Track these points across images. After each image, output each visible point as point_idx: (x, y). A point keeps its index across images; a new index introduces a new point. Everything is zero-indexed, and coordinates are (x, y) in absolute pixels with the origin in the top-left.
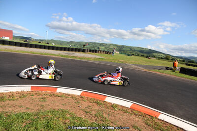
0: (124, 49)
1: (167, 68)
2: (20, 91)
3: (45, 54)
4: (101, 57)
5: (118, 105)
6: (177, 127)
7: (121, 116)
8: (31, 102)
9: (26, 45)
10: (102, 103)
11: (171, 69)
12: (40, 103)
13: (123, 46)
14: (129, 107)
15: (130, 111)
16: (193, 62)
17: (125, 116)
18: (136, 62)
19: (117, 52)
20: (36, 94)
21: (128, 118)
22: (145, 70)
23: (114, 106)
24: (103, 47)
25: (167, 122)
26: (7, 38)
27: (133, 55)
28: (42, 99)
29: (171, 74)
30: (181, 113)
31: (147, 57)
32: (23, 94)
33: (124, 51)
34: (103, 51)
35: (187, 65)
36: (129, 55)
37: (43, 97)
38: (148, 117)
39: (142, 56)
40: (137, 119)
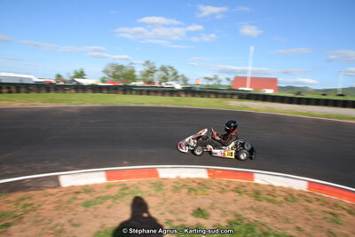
2: (286, 185)
3: (337, 118)
8: (306, 215)
9: (300, 101)
12: (327, 225)
20: (318, 200)
26: (269, 92)
28: (330, 216)
32: (291, 195)
37: (331, 210)
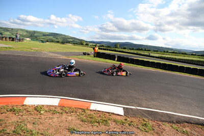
0: (36, 35)
1: (85, 54)
4: (7, 46)
5: (43, 106)
6: (109, 113)
7: (50, 121)
10: (21, 108)
11: (88, 54)
13: (35, 32)
14: (57, 105)
15: (59, 110)
16: (103, 46)
17: (56, 119)
18: (53, 50)
19: (28, 39)
21: (59, 120)
22: (64, 57)
23: (37, 109)
24: (8, 33)
25: (100, 111)
27: (47, 41)
29: (89, 60)
30: (108, 97)
31: (63, 43)
33: (36, 37)
34: (10, 38)
35: (99, 49)
36: (42, 42)
38: (80, 110)
39: (58, 42)
40: (70, 118)
